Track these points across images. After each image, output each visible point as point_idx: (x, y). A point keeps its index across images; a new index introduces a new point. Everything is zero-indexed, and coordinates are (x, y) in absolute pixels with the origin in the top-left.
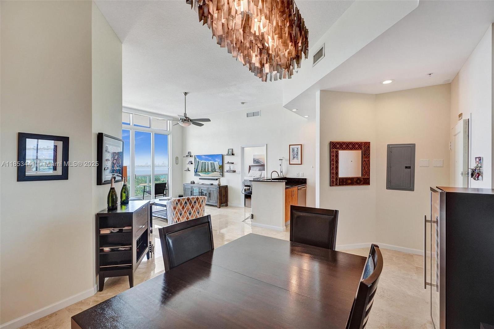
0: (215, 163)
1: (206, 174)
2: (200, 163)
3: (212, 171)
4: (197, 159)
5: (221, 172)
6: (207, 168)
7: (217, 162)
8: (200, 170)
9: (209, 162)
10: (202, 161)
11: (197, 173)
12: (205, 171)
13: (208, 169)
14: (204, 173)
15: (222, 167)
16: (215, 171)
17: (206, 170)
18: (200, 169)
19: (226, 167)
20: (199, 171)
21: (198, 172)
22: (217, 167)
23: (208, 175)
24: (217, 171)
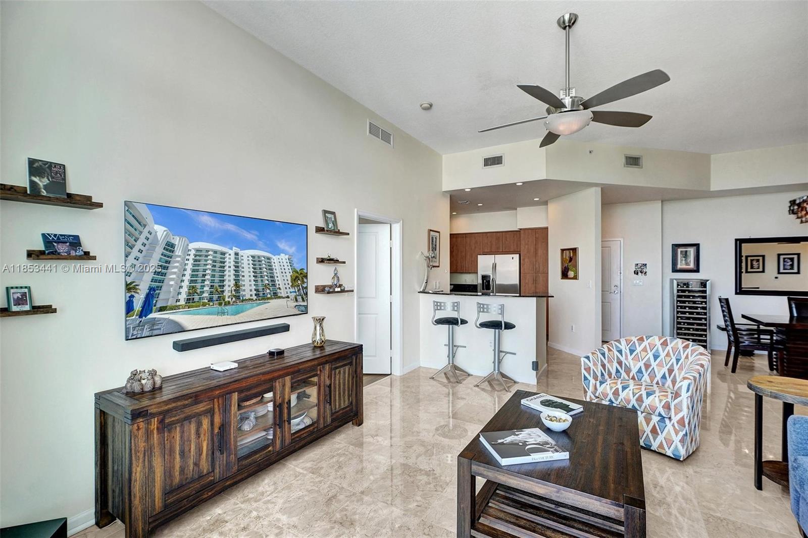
0: (275, 259)
1: (223, 313)
2: (178, 252)
3: (261, 297)
4: (160, 231)
5: (299, 298)
6: (229, 283)
7: (282, 255)
8: (183, 297)
9: (241, 253)
10: (194, 246)
11: (151, 316)
12: (217, 298)
13: (237, 285)
14: (216, 308)
15: (300, 277)
16: (276, 296)
17: (227, 294)
18: (184, 290)
19: (319, 275)
20: (171, 303)
21: (162, 309)
22: (283, 279)
23: (237, 319)
24: (283, 293)
